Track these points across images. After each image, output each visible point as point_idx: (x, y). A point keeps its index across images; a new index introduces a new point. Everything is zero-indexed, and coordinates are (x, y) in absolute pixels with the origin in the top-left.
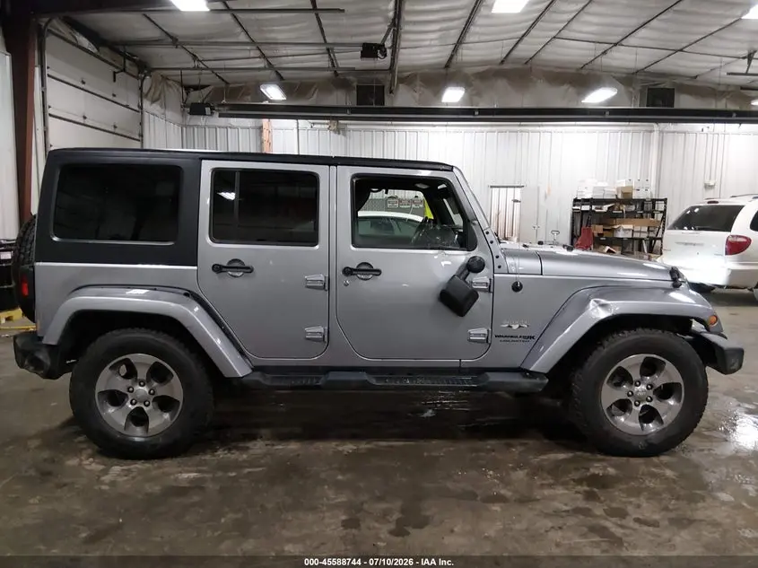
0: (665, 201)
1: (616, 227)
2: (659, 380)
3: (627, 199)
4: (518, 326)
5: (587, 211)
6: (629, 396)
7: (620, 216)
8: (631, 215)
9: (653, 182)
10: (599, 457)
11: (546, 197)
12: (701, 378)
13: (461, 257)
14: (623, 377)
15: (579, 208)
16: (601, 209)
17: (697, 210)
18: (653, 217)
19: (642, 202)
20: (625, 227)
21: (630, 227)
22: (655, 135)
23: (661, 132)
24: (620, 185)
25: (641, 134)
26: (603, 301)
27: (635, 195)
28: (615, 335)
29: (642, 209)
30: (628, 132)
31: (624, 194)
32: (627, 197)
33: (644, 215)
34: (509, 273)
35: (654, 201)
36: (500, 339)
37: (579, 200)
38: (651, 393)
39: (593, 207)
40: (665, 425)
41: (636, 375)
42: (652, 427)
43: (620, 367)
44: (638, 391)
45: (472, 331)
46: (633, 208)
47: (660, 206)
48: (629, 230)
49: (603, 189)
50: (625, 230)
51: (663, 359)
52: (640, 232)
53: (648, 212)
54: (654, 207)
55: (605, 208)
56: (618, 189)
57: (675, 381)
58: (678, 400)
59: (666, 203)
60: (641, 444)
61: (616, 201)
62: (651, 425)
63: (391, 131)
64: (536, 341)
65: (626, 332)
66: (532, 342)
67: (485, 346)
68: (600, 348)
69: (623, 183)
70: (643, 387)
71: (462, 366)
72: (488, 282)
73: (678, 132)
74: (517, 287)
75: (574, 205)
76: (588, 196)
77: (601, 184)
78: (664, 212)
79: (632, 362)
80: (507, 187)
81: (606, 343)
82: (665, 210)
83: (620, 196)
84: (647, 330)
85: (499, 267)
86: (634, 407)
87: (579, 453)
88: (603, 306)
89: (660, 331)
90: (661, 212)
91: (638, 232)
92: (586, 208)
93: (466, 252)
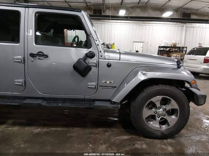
0: (186, 47)
1: (171, 55)
2: (168, 107)
3: (175, 47)
4: (109, 82)
5: (162, 50)
6: (155, 113)
7: (172, 52)
8: (176, 52)
9: (183, 42)
10: (142, 138)
11: (150, 45)
12: (187, 108)
13: (85, 51)
14: (152, 105)
15: (160, 49)
16: (167, 49)
17: (195, 49)
18: (183, 52)
19: (179, 48)
20: (174, 55)
21: (175, 55)
22: (184, 28)
23: (186, 27)
24: (173, 42)
25: (180, 27)
26: (144, 72)
27: (177, 46)
28: (149, 87)
29: (180, 50)
30: (176, 26)
31: (174, 45)
32: (175, 46)
33: (180, 52)
34: (105, 59)
35: (183, 48)
36: (101, 87)
37: (160, 47)
38: (165, 112)
39: (164, 49)
40: (170, 127)
41: (158, 105)
42: (164, 127)
43: (151, 101)
44: (159, 111)
45: (89, 84)
46: (176, 49)
47: (185, 49)
48: (175, 56)
49: (167, 43)
50: (174, 56)
51: (170, 98)
52: (178, 57)
53: (181, 51)
54: (183, 49)
55: (168, 49)
56: (172, 43)
57: (175, 108)
58: (177, 116)
59: (186, 48)
60: (159, 134)
61: (171, 47)
62: (164, 126)
63: (104, 24)
64: (117, 88)
65: (154, 86)
66: (116, 89)
67: (95, 90)
68: (143, 93)
69: (174, 42)
70: (161, 110)
71: (85, 98)
72: (96, 62)
73: (191, 27)
74: (109, 65)
75: (159, 48)
76: (163, 45)
77: (167, 42)
78: (186, 51)
79: (157, 99)
80: (139, 42)
81: (145, 91)
82: (186, 50)
83: (173, 46)
84: (164, 86)
85: (101, 56)
86: (157, 118)
87: (134, 136)
88: (144, 74)
89: (169, 86)
90: (185, 51)
91: (177, 57)
92: (162, 49)
93: (87, 49)
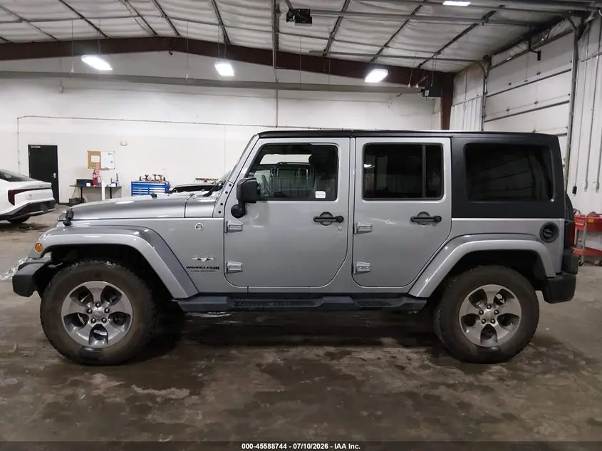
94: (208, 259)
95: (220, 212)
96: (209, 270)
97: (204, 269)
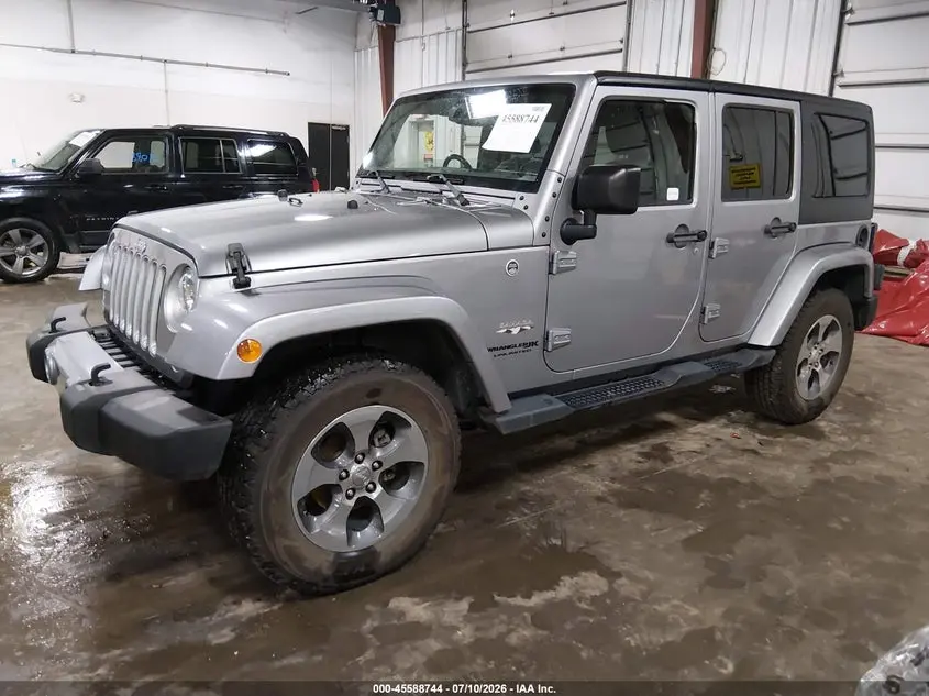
94: (522, 330)
95: (544, 236)
96: (521, 349)
97: (514, 350)
